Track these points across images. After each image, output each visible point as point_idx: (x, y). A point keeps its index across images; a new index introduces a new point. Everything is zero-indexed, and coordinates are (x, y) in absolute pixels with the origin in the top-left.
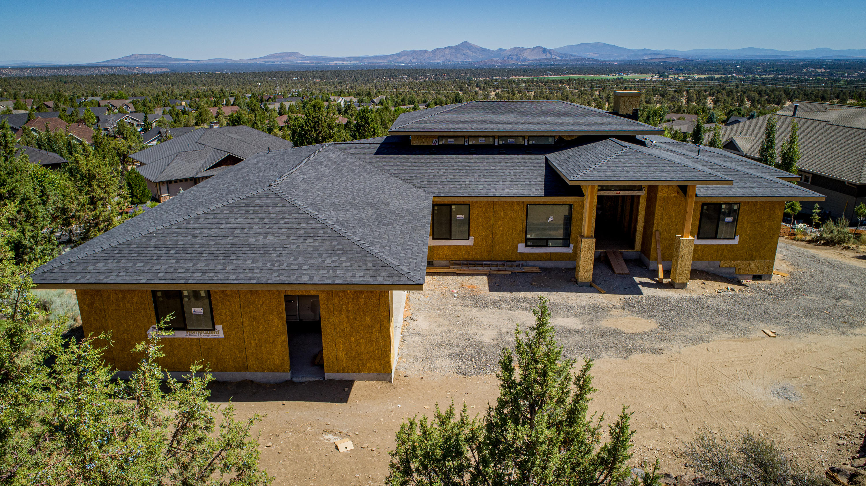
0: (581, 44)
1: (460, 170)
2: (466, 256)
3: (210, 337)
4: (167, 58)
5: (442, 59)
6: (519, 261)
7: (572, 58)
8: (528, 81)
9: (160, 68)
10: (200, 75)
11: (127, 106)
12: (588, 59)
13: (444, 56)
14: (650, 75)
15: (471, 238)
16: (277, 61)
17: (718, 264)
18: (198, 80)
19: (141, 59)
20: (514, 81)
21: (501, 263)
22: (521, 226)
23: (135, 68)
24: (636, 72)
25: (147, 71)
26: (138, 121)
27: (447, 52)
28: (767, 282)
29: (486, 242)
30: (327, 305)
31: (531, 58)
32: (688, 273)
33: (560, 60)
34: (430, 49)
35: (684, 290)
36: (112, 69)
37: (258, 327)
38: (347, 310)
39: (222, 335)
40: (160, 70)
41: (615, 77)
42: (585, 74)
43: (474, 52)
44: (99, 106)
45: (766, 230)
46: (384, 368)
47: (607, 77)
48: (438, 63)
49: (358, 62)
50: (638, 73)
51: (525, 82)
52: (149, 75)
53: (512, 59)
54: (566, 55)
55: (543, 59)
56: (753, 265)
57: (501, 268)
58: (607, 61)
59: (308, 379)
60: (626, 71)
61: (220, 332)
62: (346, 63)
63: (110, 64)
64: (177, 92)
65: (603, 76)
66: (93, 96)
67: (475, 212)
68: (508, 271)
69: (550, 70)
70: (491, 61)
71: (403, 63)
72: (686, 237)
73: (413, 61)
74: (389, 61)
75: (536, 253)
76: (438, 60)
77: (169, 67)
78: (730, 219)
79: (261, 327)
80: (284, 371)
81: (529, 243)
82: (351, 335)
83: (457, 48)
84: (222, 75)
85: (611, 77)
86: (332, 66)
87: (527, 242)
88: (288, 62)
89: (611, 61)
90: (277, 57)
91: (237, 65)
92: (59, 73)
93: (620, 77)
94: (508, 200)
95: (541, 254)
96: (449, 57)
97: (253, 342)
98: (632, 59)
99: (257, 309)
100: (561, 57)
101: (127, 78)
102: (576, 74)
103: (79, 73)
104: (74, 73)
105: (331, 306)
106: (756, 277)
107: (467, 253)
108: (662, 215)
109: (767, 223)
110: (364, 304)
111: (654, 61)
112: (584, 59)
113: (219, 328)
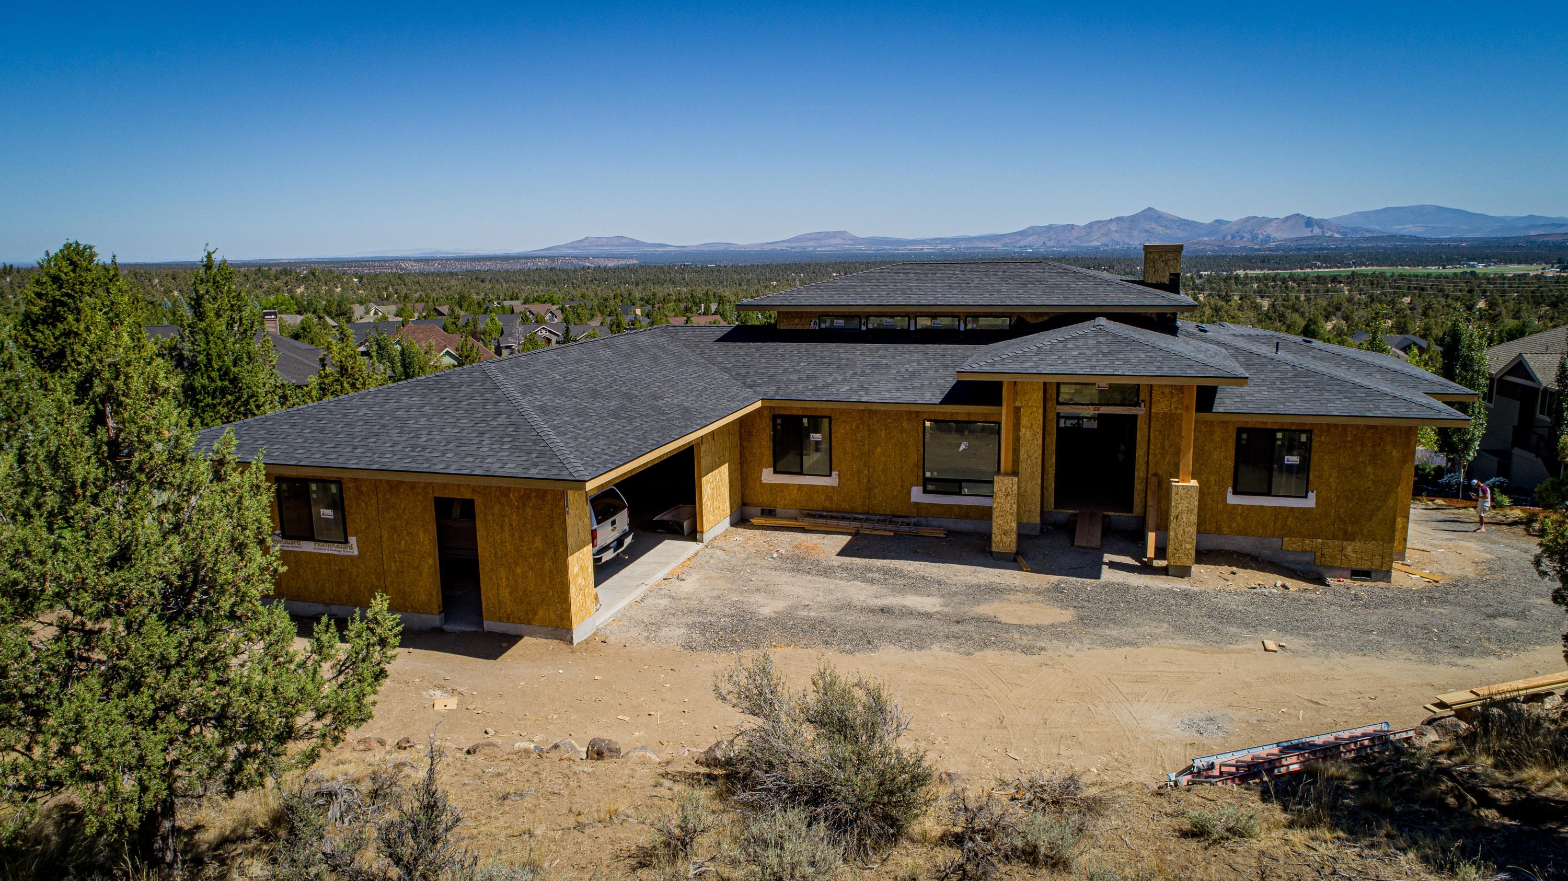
0: (1387, 209)
1: (829, 364)
2: (828, 504)
3: (342, 553)
4: (637, 243)
5: (1104, 240)
6: (914, 517)
7: (1368, 235)
8: (1266, 277)
9: (623, 258)
10: (683, 269)
11: (553, 314)
12: (1402, 238)
13: (1107, 235)
14: (1540, 267)
15: (835, 473)
16: (810, 246)
17: (1279, 544)
18: (678, 277)
19: (598, 246)
20: (1237, 278)
21: (883, 518)
22: (914, 457)
23: (587, 258)
24: (1506, 259)
25: (603, 263)
26: (558, 335)
27: (1113, 227)
28: (1382, 584)
29: (859, 481)
30: (485, 515)
31: (1280, 235)
32: (1190, 547)
33: (1342, 240)
34: (1082, 222)
35: (1186, 579)
36: (553, 261)
37: (400, 543)
38: (511, 525)
39: (356, 552)
40: (624, 262)
41: (1459, 271)
42: (1393, 265)
43: (1167, 228)
44: (513, 312)
45: (1370, 484)
46: (562, 619)
47: (1441, 270)
48: (1096, 248)
49: (948, 246)
50: (1512, 262)
51: (1257, 279)
52: (606, 269)
53: (1242, 238)
54: (1354, 230)
55: (1305, 238)
56: (1349, 550)
57: (877, 526)
58: (1444, 240)
59: (463, 628)
60: (1486, 259)
61: (353, 548)
62: (927, 249)
63: (551, 253)
64: (637, 294)
65: (1433, 270)
66: (512, 299)
67: (840, 430)
68: (890, 531)
69: (1317, 258)
70: (1197, 243)
71: (1031, 247)
72: (1183, 481)
73: (1049, 244)
74: (1005, 245)
75: (943, 506)
76: (1096, 242)
77: (638, 257)
78: (1293, 459)
79: (403, 543)
80: (431, 613)
81: (930, 487)
82: (516, 564)
83: (1133, 219)
84: (718, 269)
85: (1450, 270)
86: (903, 255)
87: (927, 485)
88: (827, 248)
89: (1454, 240)
90: (811, 240)
91: (743, 254)
92: (477, 266)
93: (1469, 270)
94: (882, 408)
95: (950, 507)
96: (1117, 237)
97: (393, 564)
98: (1500, 235)
99: (398, 515)
100: (1345, 234)
101: (571, 274)
102: (1372, 265)
103: (506, 266)
104: (499, 266)
105: (490, 517)
106: (1359, 574)
107: (830, 498)
108: (1163, 447)
109: (1369, 469)
110: (533, 516)
111: (1552, 239)
112: (1392, 237)
113: (353, 540)
